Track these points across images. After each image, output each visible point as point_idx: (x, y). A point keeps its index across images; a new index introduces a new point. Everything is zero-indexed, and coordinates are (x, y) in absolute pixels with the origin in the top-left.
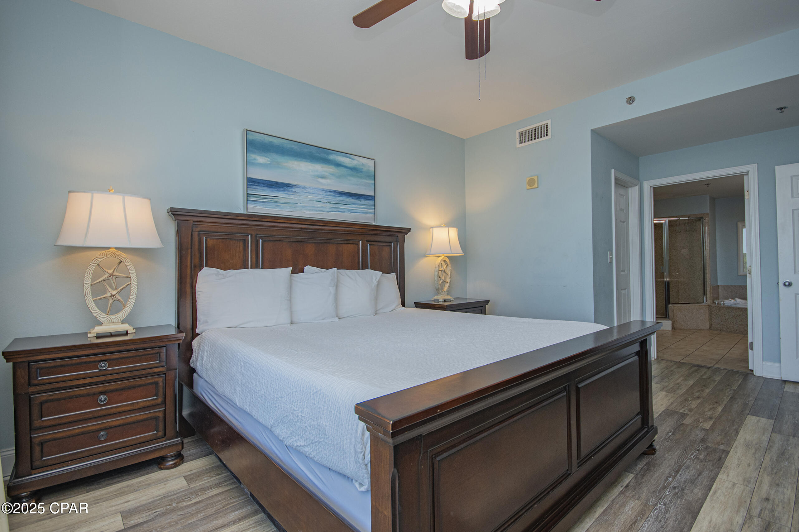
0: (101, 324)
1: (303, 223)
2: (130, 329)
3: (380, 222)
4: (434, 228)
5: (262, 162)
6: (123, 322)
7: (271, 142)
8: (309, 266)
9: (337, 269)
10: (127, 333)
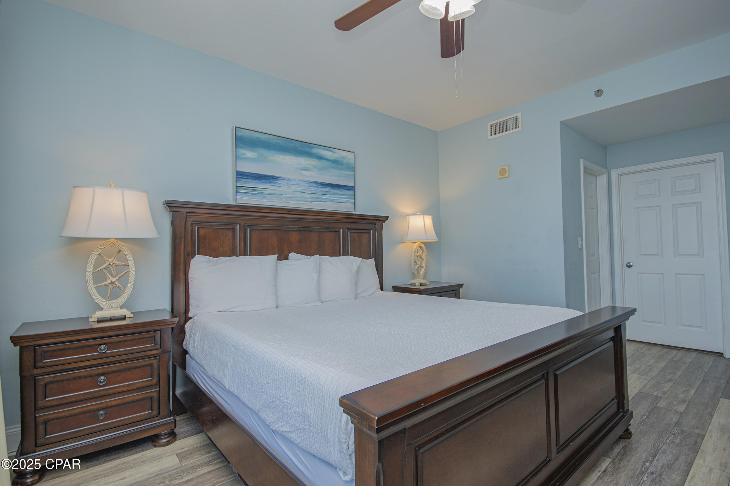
0: (101, 309)
1: (288, 213)
2: (128, 314)
3: (360, 211)
4: (410, 216)
5: (250, 157)
6: (121, 307)
7: (258, 138)
8: (293, 253)
9: (320, 256)
10: (125, 318)
